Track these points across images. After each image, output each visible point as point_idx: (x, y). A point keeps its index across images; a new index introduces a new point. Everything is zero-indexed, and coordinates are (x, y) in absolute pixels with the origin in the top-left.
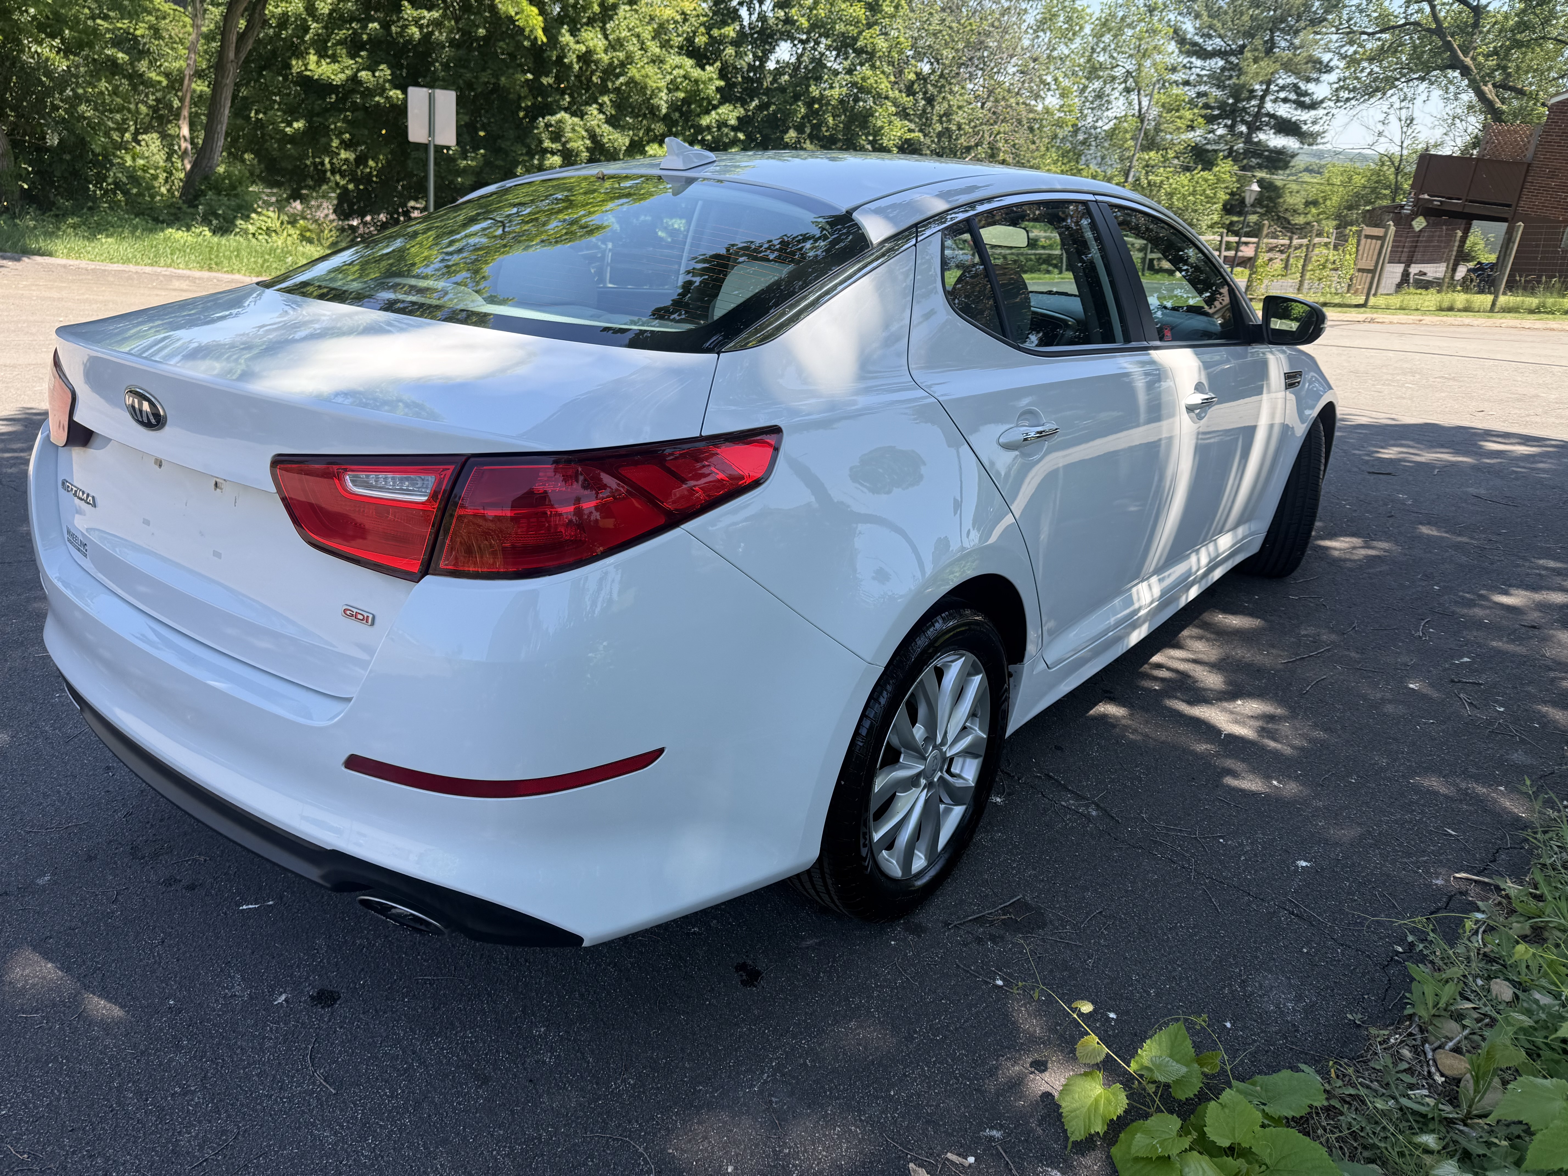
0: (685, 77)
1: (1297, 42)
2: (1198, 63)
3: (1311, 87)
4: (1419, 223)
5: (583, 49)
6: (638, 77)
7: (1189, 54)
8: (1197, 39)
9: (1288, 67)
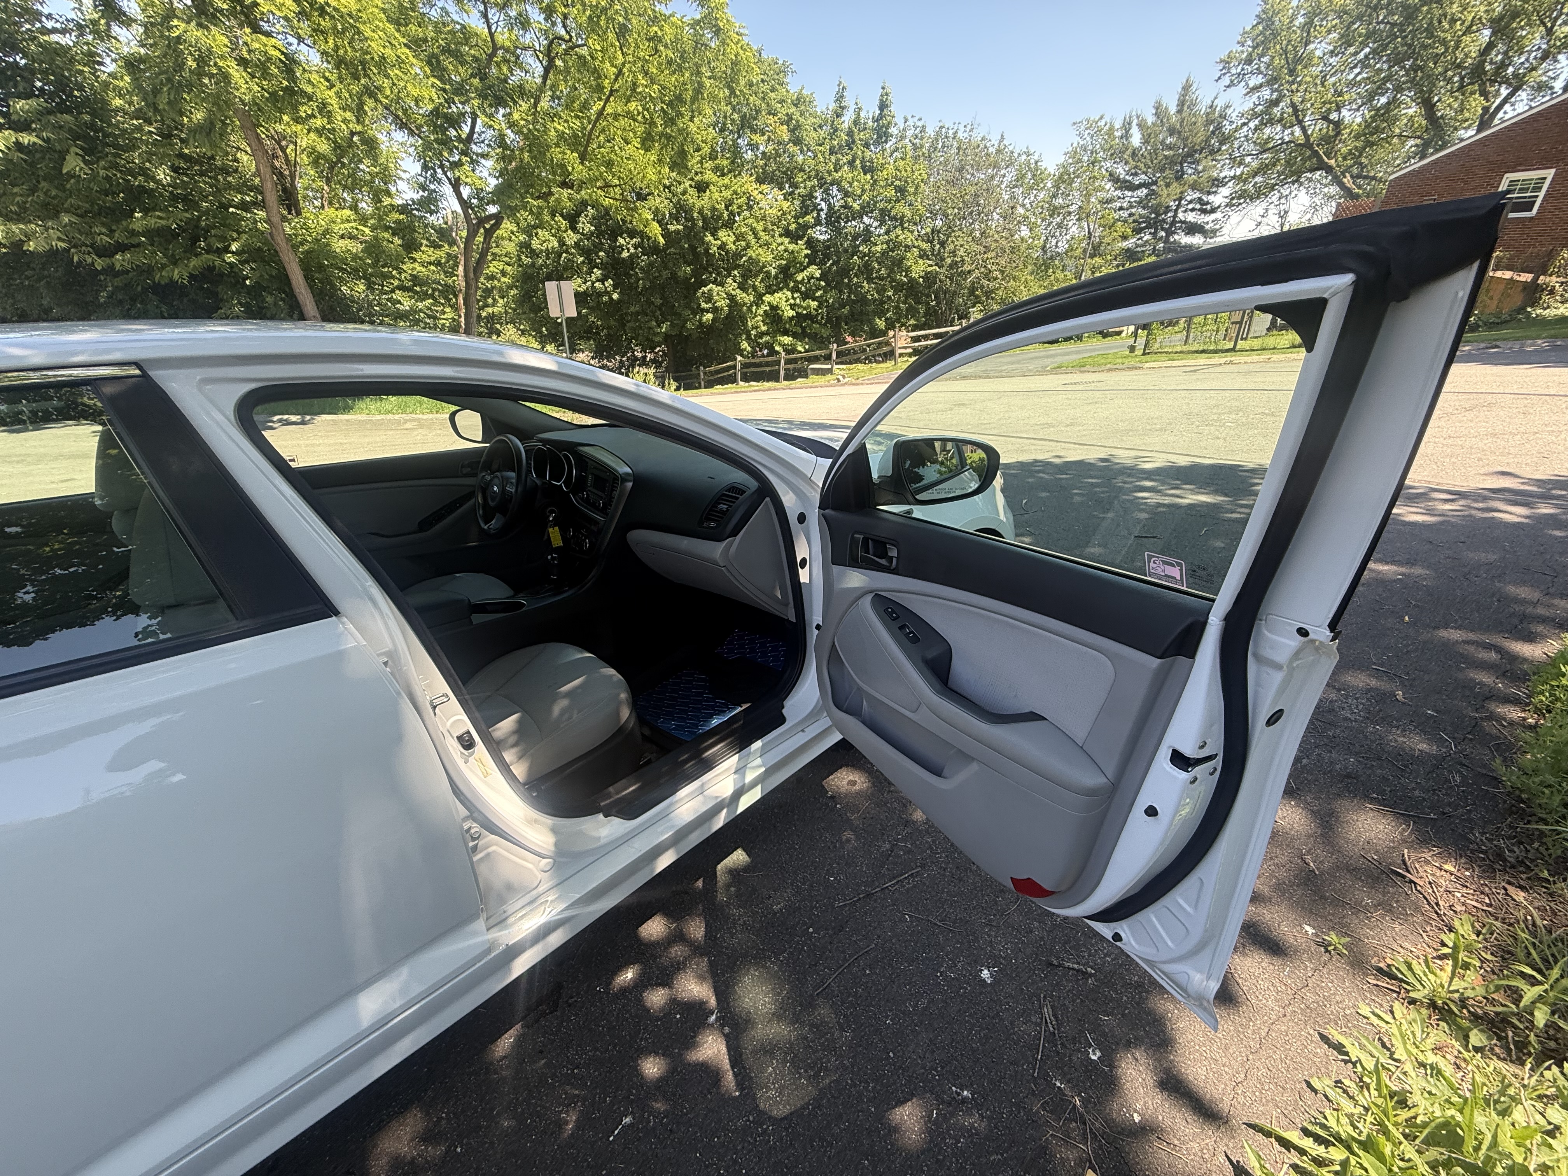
0: (786, 250)
1: (1200, 168)
2: (1130, 194)
3: (1211, 198)
5: (719, 242)
6: (754, 256)
7: (1121, 188)
8: (1127, 178)
9: (1194, 187)
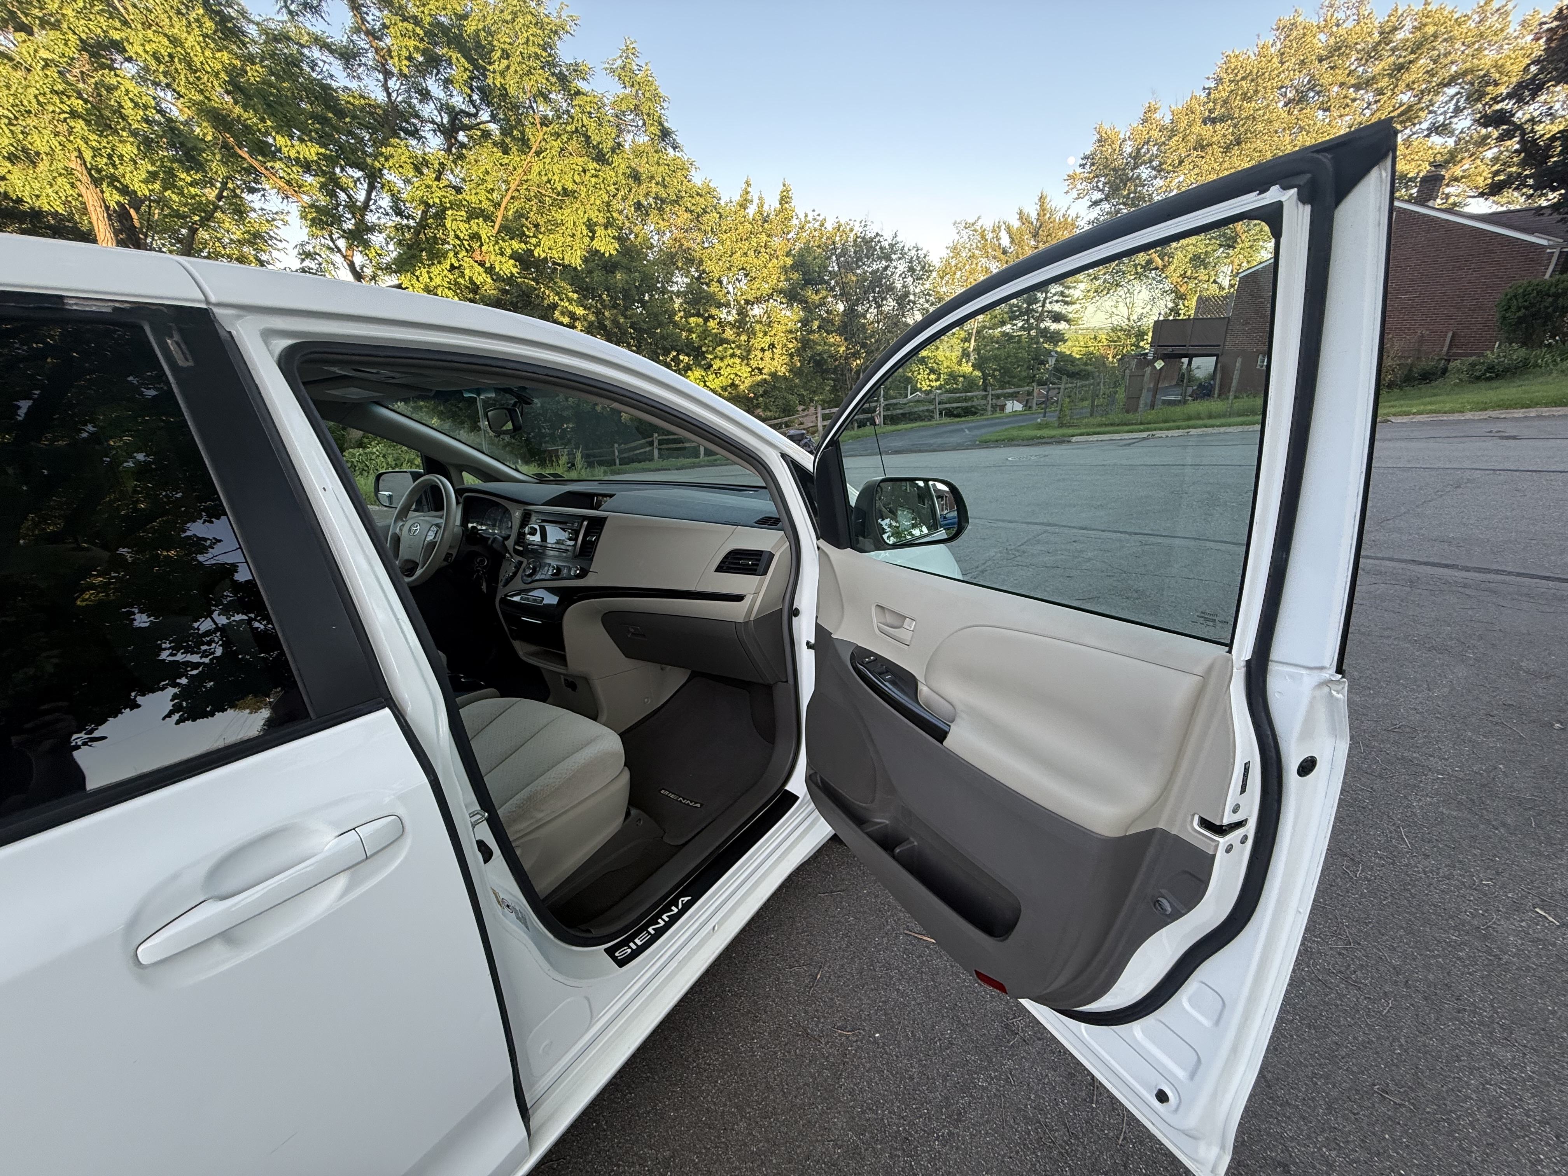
4: (1159, 364)
